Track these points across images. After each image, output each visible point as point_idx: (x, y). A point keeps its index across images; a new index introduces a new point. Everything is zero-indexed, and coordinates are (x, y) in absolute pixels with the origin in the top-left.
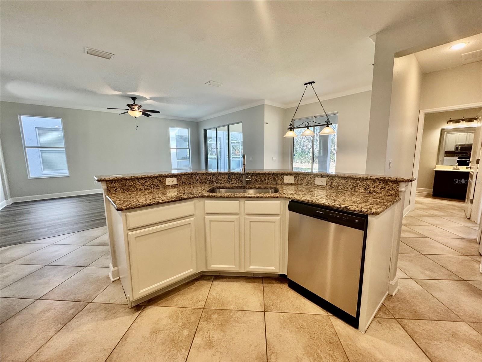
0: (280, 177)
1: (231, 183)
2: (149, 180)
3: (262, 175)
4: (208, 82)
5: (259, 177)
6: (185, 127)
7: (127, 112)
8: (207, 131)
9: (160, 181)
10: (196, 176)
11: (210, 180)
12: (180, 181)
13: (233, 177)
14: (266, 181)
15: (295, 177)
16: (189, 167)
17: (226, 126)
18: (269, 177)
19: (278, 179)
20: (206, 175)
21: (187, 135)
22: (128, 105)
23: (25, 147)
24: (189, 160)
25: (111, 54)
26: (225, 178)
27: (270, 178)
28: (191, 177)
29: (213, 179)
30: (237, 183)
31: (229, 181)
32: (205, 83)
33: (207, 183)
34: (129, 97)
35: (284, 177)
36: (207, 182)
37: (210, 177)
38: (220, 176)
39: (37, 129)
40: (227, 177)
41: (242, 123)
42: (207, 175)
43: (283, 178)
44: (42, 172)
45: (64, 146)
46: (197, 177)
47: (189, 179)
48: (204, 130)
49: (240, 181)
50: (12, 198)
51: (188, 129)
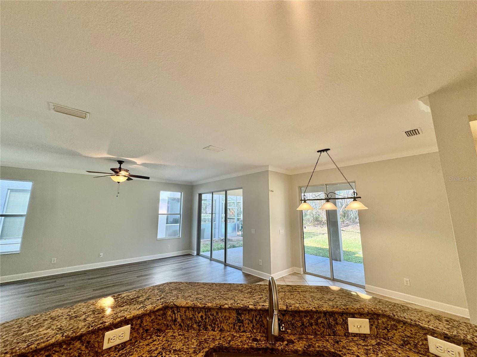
0: (340, 320)
1: (242, 329)
2: (57, 349)
3: (303, 314)
4: (206, 147)
5: (298, 319)
8: (203, 195)
9: (88, 342)
10: (174, 311)
11: (200, 322)
12: (138, 330)
13: (245, 317)
14: (314, 327)
15: (369, 320)
16: (178, 236)
17: (223, 191)
18: (317, 319)
19: (337, 324)
20: (193, 311)
22: (113, 170)
24: (179, 224)
25: (85, 113)
26: (229, 317)
27: (320, 321)
28: (164, 314)
29: (206, 318)
30: (255, 331)
31: (239, 324)
32: (204, 148)
33: (193, 328)
34: (115, 161)
35: (349, 318)
36: (195, 326)
37: (200, 314)
38: (220, 314)
39: (9, 191)
40: (234, 315)
41: (242, 189)
42: (195, 309)
43: (346, 323)
45: (25, 214)
46: (175, 314)
47: (160, 320)
48: (199, 194)
49: (261, 326)
51: (181, 193)
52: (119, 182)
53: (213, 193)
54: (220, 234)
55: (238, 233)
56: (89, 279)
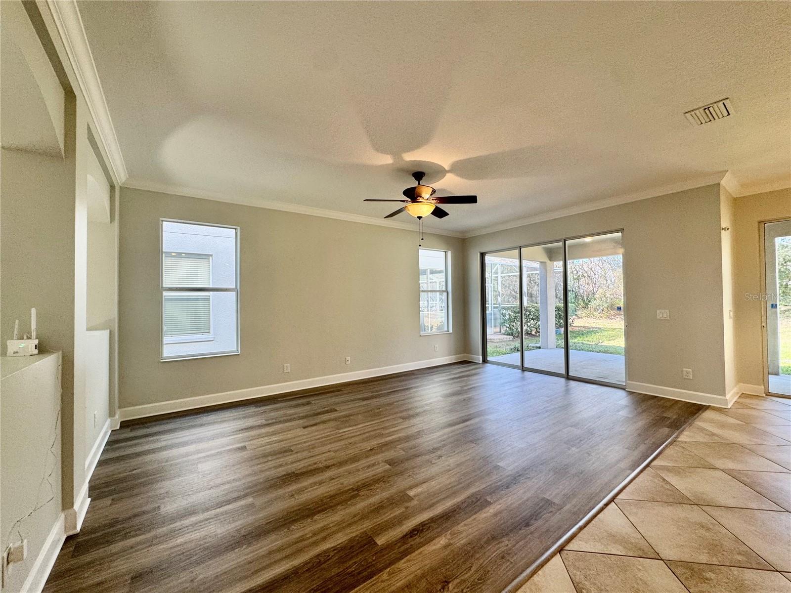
8: (485, 255)
16: (447, 329)
22: (406, 193)
23: (163, 289)
34: (409, 172)
41: (620, 233)
45: (235, 286)
48: (480, 253)
50: (121, 410)
51: (445, 252)
52: (420, 218)
53: (520, 249)
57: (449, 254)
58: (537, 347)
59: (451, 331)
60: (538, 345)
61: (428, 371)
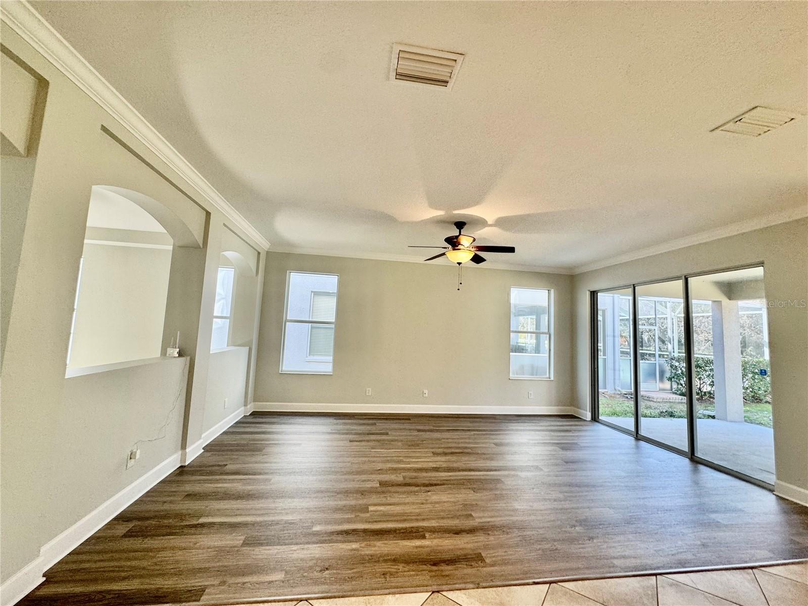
6: (543, 288)
7: (444, 254)
8: (599, 294)
16: (548, 376)
21: (547, 304)
22: (447, 240)
23: (287, 321)
25: (455, 57)
32: (715, 129)
39: (313, 294)
44: (307, 357)
45: (334, 321)
48: (591, 292)
50: (255, 403)
51: (549, 290)
52: (459, 264)
53: (634, 288)
54: (617, 382)
55: (662, 386)
56: (419, 431)
57: (552, 291)
58: (709, 416)
59: (552, 378)
60: (712, 414)
61: (516, 418)
